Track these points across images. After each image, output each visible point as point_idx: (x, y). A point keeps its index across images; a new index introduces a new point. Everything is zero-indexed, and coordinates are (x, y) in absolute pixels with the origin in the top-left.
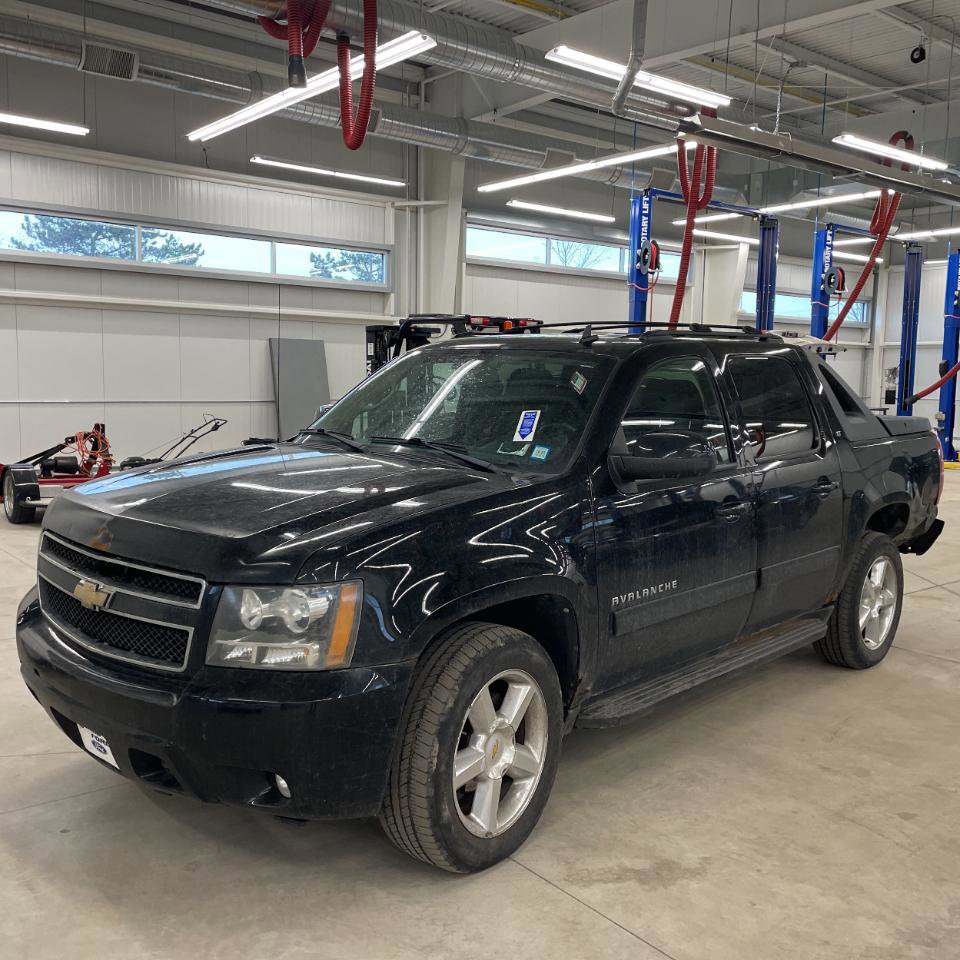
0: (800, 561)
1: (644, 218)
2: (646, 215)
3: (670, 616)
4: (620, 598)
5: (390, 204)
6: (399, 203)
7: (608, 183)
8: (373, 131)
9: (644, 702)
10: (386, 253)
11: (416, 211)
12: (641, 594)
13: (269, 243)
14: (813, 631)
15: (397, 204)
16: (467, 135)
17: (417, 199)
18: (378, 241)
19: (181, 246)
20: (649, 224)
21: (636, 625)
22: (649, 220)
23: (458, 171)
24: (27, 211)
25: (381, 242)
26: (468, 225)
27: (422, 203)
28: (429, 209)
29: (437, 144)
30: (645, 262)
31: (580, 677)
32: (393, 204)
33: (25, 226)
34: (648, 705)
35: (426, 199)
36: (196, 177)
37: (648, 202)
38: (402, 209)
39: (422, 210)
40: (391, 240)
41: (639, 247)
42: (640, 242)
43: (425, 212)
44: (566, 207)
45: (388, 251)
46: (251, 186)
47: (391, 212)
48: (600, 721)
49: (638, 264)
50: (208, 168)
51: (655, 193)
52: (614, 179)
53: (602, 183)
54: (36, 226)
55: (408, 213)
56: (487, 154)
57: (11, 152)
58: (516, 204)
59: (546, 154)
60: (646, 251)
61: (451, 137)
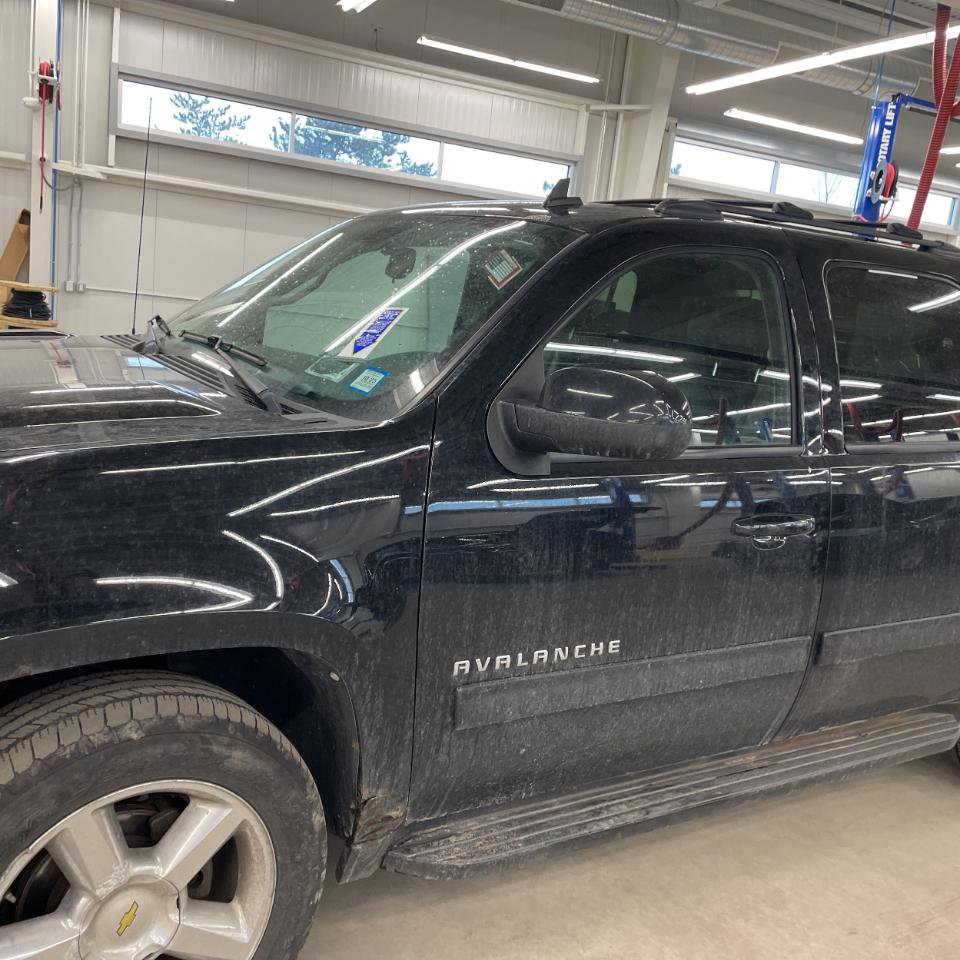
0: (913, 626)
1: (886, 131)
2: (888, 128)
3: (597, 701)
4: (473, 666)
5: (584, 106)
6: (596, 106)
7: (857, 93)
8: (559, 10)
9: (528, 842)
10: (572, 165)
11: (614, 117)
12: (528, 658)
13: (438, 144)
14: (927, 738)
15: (592, 108)
16: (677, 19)
17: (619, 103)
18: (567, 150)
19: (415, 166)
20: (891, 140)
21: (510, 713)
22: (892, 135)
23: (668, 70)
24: (181, 89)
25: (569, 152)
26: (677, 138)
27: (623, 107)
28: (631, 115)
29: (648, 34)
30: (877, 189)
31: (365, 796)
32: (588, 107)
33: (273, 137)
34: (534, 847)
35: (629, 102)
36: (381, 66)
37: (894, 111)
38: (599, 114)
39: (621, 117)
40: (580, 150)
41: (874, 169)
42: (875, 162)
43: (625, 119)
44: (801, 121)
45: (576, 163)
46: (425, 75)
47: (584, 117)
48: (425, 868)
49: (870, 191)
50: (377, 51)
51: (906, 100)
52: (864, 88)
53: (850, 92)
54: (282, 138)
55: (604, 120)
56: (704, 47)
57: (164, 20)
58: (735, 113)
59: (777, 50)
60: (881, 174)
61: (658, 23)
